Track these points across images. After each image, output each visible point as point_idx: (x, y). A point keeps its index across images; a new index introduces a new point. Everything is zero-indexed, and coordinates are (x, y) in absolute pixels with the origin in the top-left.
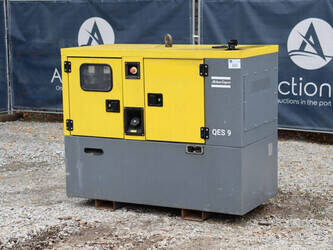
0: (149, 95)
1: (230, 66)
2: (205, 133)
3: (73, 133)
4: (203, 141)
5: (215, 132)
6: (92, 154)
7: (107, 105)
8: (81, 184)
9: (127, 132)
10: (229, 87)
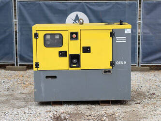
0: (83, 47)
1: (126, 32)
2: (112, 64)
3: (38, 69)
4: (111, 68)
5: (118, 63)
6: (50, 79)
7: (59, 54)
8: (43, 95)
9: (70, 66)
10: (125, 42)
